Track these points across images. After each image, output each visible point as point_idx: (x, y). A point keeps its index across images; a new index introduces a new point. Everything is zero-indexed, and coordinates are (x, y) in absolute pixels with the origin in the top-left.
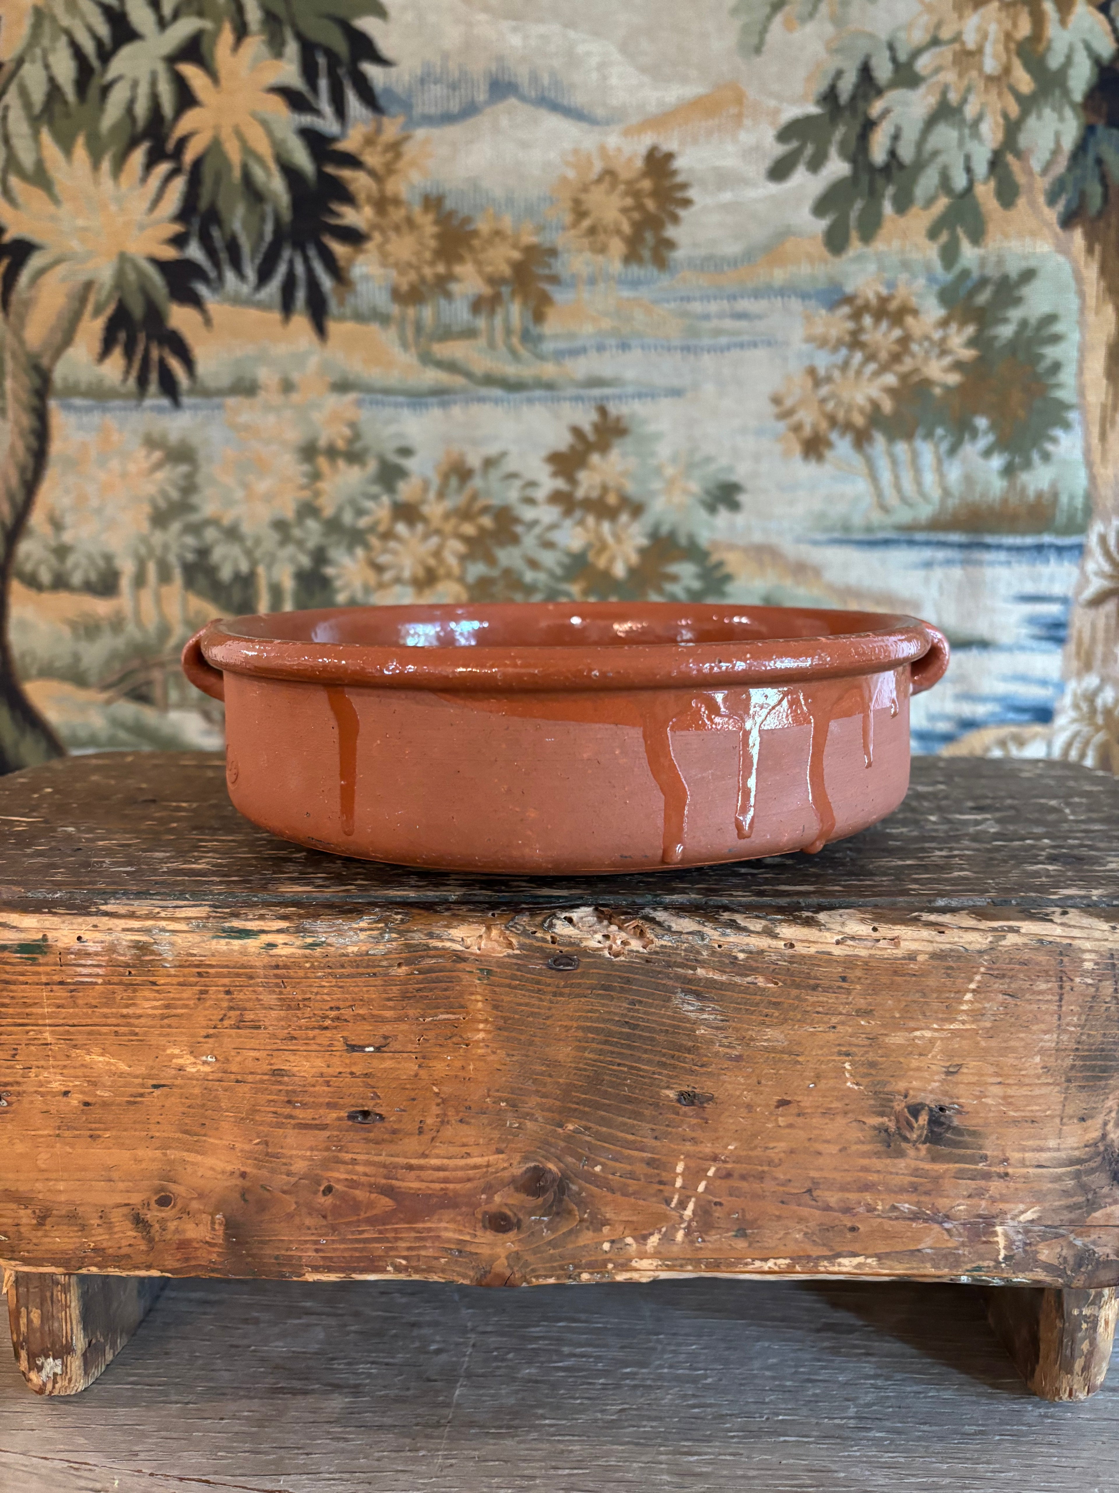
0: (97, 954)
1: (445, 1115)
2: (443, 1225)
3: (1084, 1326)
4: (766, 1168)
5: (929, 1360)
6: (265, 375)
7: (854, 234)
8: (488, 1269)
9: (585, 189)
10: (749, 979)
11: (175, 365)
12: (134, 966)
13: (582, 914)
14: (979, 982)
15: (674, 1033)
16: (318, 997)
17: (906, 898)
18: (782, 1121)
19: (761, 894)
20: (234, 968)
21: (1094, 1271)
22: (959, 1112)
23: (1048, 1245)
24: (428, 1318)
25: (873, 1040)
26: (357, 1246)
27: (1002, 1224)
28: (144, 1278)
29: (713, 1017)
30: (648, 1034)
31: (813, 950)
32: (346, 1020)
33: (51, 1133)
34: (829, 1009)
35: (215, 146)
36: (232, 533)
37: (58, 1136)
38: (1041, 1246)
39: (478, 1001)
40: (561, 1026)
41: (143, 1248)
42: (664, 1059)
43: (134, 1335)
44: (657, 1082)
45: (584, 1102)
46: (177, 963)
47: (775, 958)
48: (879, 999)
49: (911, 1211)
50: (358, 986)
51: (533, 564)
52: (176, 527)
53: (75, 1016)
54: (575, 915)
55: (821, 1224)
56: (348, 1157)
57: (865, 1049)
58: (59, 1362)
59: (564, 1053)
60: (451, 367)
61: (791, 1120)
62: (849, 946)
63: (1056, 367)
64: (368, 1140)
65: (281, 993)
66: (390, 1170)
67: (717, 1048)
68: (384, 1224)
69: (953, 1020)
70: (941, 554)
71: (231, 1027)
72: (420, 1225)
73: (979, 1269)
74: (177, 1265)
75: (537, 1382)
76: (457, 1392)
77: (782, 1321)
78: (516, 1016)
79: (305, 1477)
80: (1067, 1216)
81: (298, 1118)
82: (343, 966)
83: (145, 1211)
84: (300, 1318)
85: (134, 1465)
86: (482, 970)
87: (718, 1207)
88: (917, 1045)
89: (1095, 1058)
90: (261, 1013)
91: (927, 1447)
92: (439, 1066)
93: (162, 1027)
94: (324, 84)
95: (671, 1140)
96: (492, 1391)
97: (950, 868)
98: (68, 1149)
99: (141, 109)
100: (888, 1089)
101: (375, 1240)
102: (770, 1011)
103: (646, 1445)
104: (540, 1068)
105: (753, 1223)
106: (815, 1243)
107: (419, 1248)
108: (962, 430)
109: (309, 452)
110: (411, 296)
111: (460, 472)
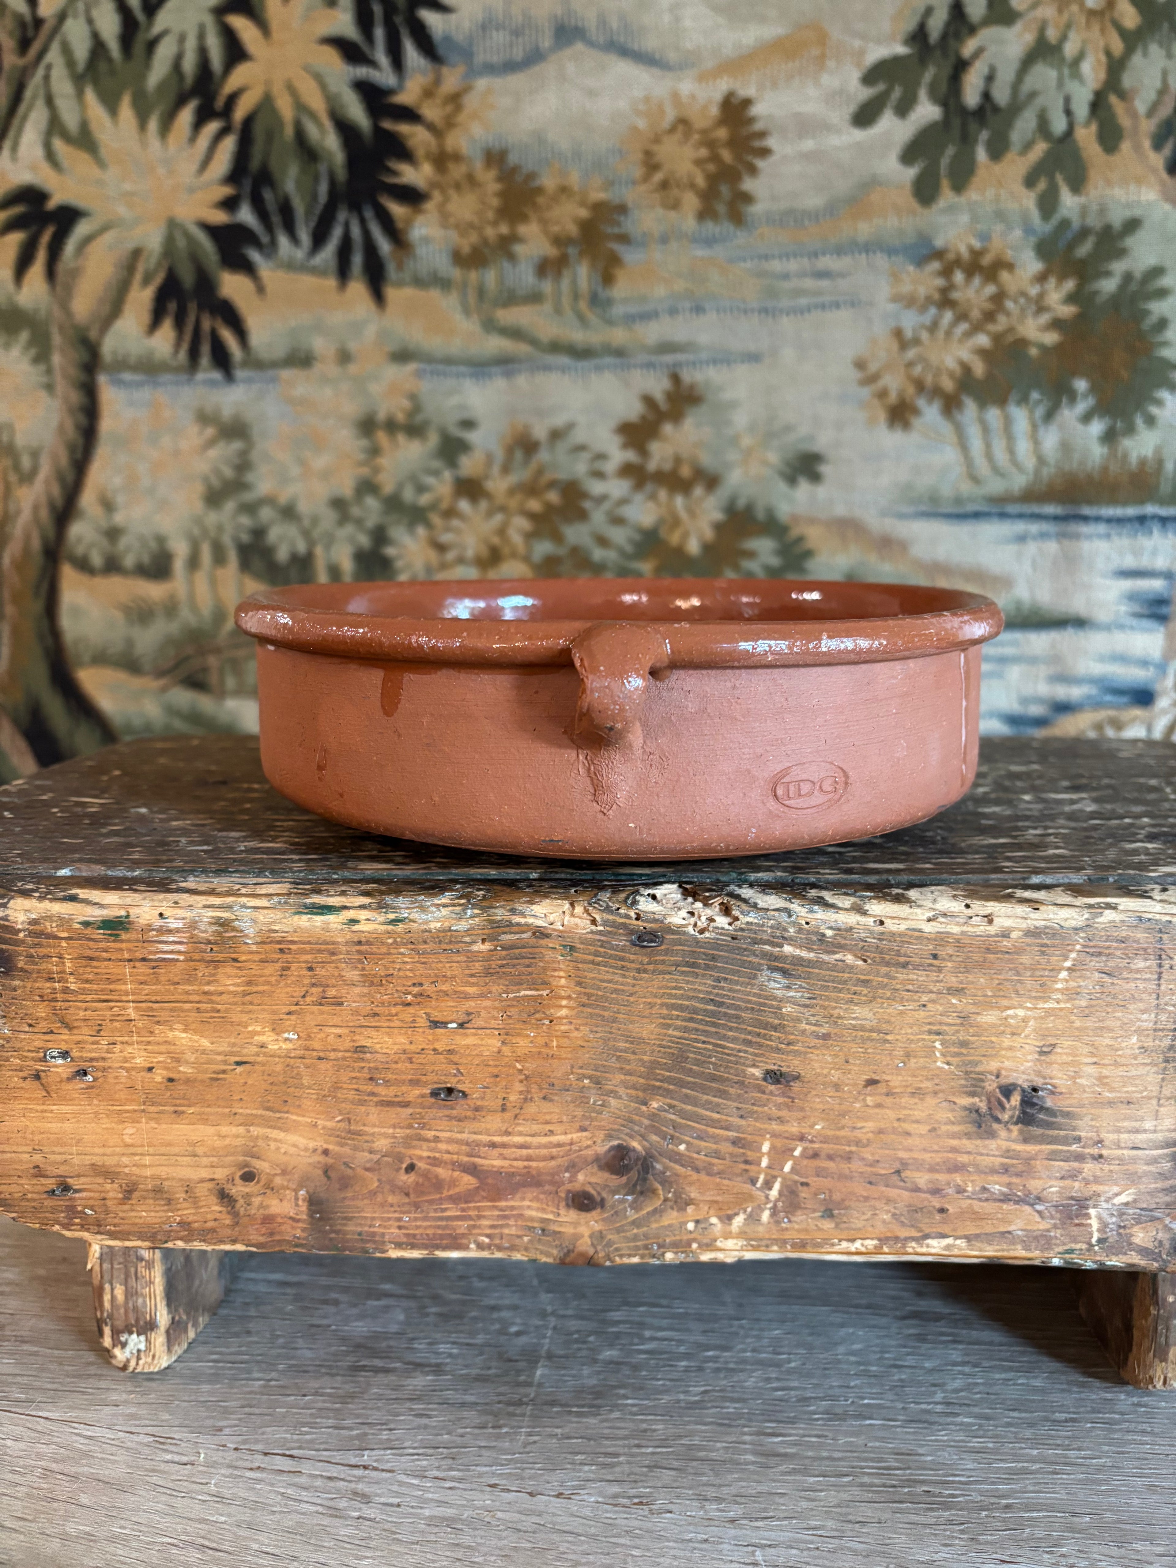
0: (178, 931)
1: (528, 1092)
2: (527, 1203)
4: (853, 1149)
5: (1018, 1349)
6: (320, 345)
7: (945, 183)
8: (571, 1247)
9: (657, 140)
10: (837, 956)
11: (228, 336)
12: (215, 943)
13: (666, 892)
14: (1074, 960)
15: (760, 1011)
16: (401, 973)
17: (1000, 876)
18: (870, 1100)
19: (849, 871)
20: (316, 944)
22: (1053, 1093)
23: (1143, 1228)
24: (507, 1302)
26: (440, 1223)
27: (1095, 1206)
28: (227, 1253)
29: (800, 994)
30: (733, 1012)
31: (903, 927)
32: (428, 996)
33: (136, 1108)
34: (919, 987)
35: (267, 102)
36: (289, 512)
37: (143, 1111)
38: (1136, 1229)
39: (561, 977)
40: (644, 1003)
41: (227, 1222)
42: (750, 1037)
43: (215, 1314)
44: (742, 1061)
45: (668, 1080)
46: (258, 939)
47: (864, 935)
48: (971, 977)
49: (1003, 1194)
50: (441, 962)
51: (603, 541)
52: (230, 506)
53: (157, 992)
54: (659, 892)
55: (910, 1206)
56: (430, 1134)
57: (956, 1028)
58: (142, 1338)
59: (648, 1030)
60: (515, 333)
61: (879, 1099)
62: (941, 923)
63: (1162, 324)
64: (450, 1118)
65: (363, 969)
66: (473, 1148)
68: (466, 1202)
69: (1047, 999)
71: (314, 1004)
72: (503, 1204)
73: (1071, 1251)
74: (262, 1239)
75: (618, 1363)
76: (539, 1372)
77: (867, 1308)
78: (600, 993)
79: (389, 1452)
80: (1163, 1199)
81: (380, 1095)
82: (425, 942)
83: (230, 1186)
84: (378, 1299)
85: (217, 1439)
86: (565, 946)
87: (805, 1188)
88: (1009, 1026)
90: (344, 990)
91: (1016, 1433)
92: (522, 1043)
93: (244, 1004)
94: (379, 33)
95: (756, 1120)
96: (574, 1372)
97: (1044, 846)
98: (153, 1124)
99: (189, 65)
100: (979, 1069)
101: (458, 1218)
102: (858, 989)
103: (730, 1426)
104: (622, 1045)
105: (840, 1204)
106: (903, 1224)
107: (502, 1226)
108: (1060, 393)
109: (367, 426)
110: (473, 259)
111: (526, 445)
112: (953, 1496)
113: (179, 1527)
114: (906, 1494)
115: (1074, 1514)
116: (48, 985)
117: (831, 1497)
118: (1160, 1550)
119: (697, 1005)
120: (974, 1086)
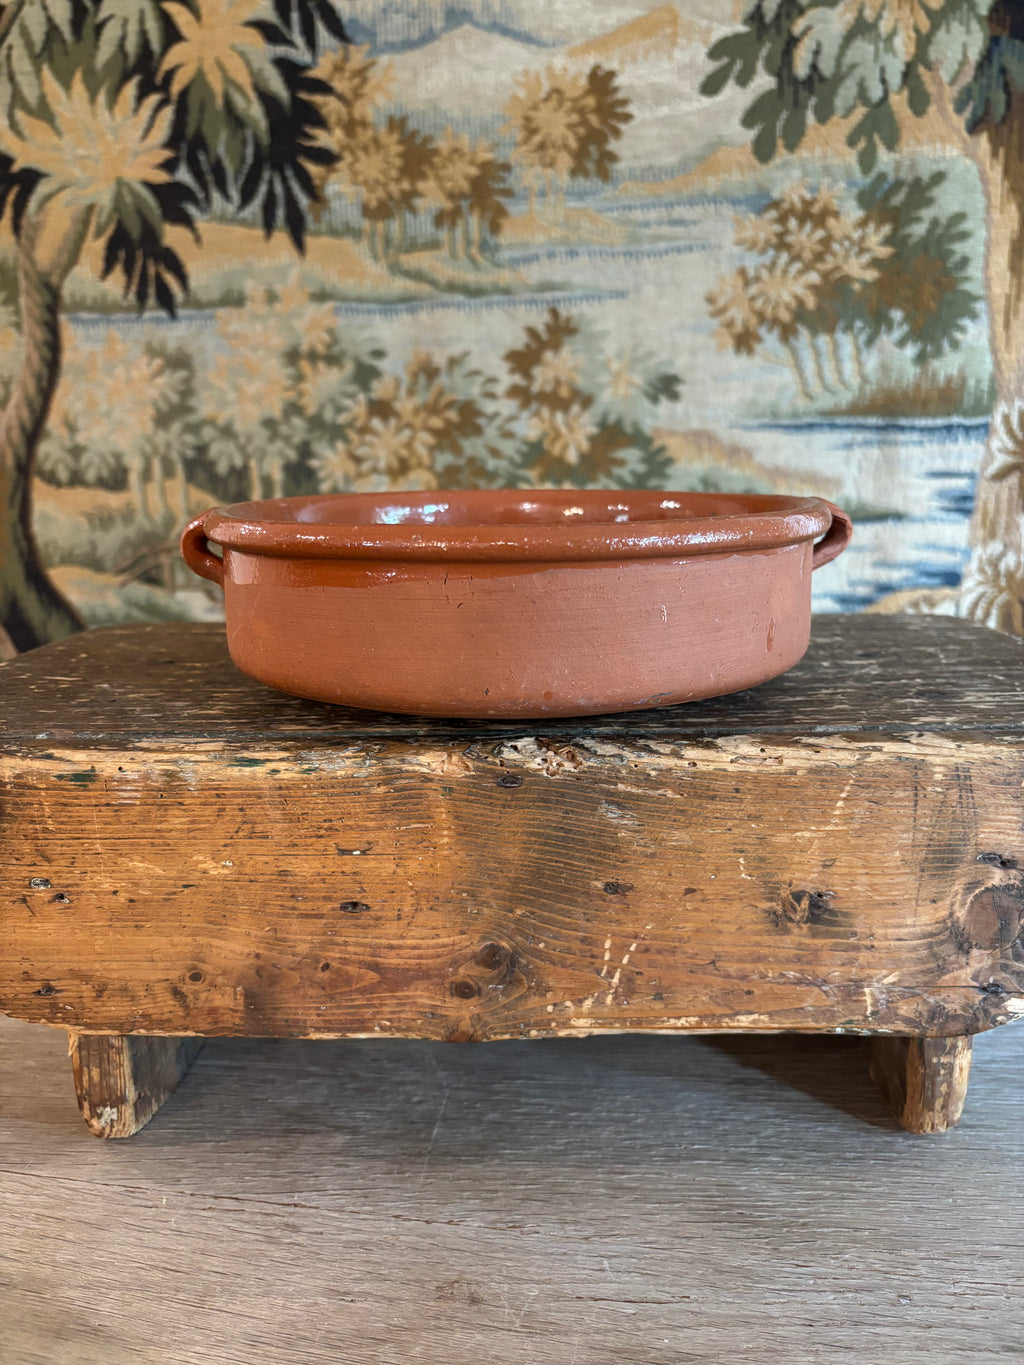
0: (135, 781)
1: (418, 904)
2: (419, 993)
3: (942, 1072)
4: (677, 944)
5: (819, 1104)
6: (250, 287)
7: (780, 142)
8: (455, 1027)
9: (535, 108)
10: (660, 792)
11: (171, 280)
12: (165, 790)
13: (525, 743)
14: (849, 791)
15: (600, 836)
16: (314, 812)
17: (791, 726)
18: (689, 906)
19: (672, 725)
20: (246, 789)
21: (944, 1023)
22: (834, 898)
23: (907, 1003)
24: (411, 1078)
25: (762, 840)
26: (350, 1011)
27: (869, 986)
28: (181, 1038)
29: (632, 822)
30: (577, 837)
31: (711, 767)
32: (337, 830)
33: (105, 924)
34: (725, 815)
35: (200, 75)
36: (227, 432)
37: (110, 926)
38: (901, 1003)
39: (443, 813)
40: (509, 831)
41: (181, 1013)
42: (593, 857)
43: (174, 1092)
44: (586, 875)
45: (529, 892)
46: (199, 787)
47: (680, 774)
48: (766, 807)
49: (795, 978)
50: (345, 803)
51: (495, 453)
52: (176, 426)
53: (120, 831)
54: (520, 744)
55: (723, 989)
56: (340, 940)
57: (756, 847)
58: (115, 1110)
59: (512, 853)
60: (418, 276)
61: (697, 905)
62: (741, 764)
63: (965, 262)
64: (357, 926)
65: (284, 809)
66: (375, 949)
67: (635, 847)
68: (371, 993)
69: (828, 823)
70: (860, 437)
71: (245, 837)
72: (400, 994)
73: (850, 1022)
74: (208, 1027)
75: (499, 1123)
76: (435, 1131)
77: (702, 1076)
78: (474, 825)
79: (314, 1193)
80: (921, 979)
81: (300, 910)
82: (333, 787)
83: (181, 985)
84: (306, 1078)
85: (177, 1188)
86: (444, 788)
87: (639, 977)
88: (799, 844)
89: (944, 852)
90: (269, 826)
91: (814, 1168)
92: (412, 865)
93: (189, 838)
94: (295, 16)
95: (600, 922)
96: (463, 1131)
97: (832, 702)
98: (119, 936)
99: (131, 46)
100: (776, 879)
101: (365, 1006)
102: (677, 817)
103: (586, 1167)
104: (493, 865)
105: (668, 989)
106: (718, 1004)
107: (400, 1012)
108: (879, 322)
109: (292, 356)
110: (379, 212)
111: (428, 371)
112: (761, 1217)
113: (146, 1255)
114: (725, 1215)
115: (857, 1230)
116: (31, 826)
117: (664, 1219)
118: (922, 1255)
119: (552, 832)
120: (771, 893)
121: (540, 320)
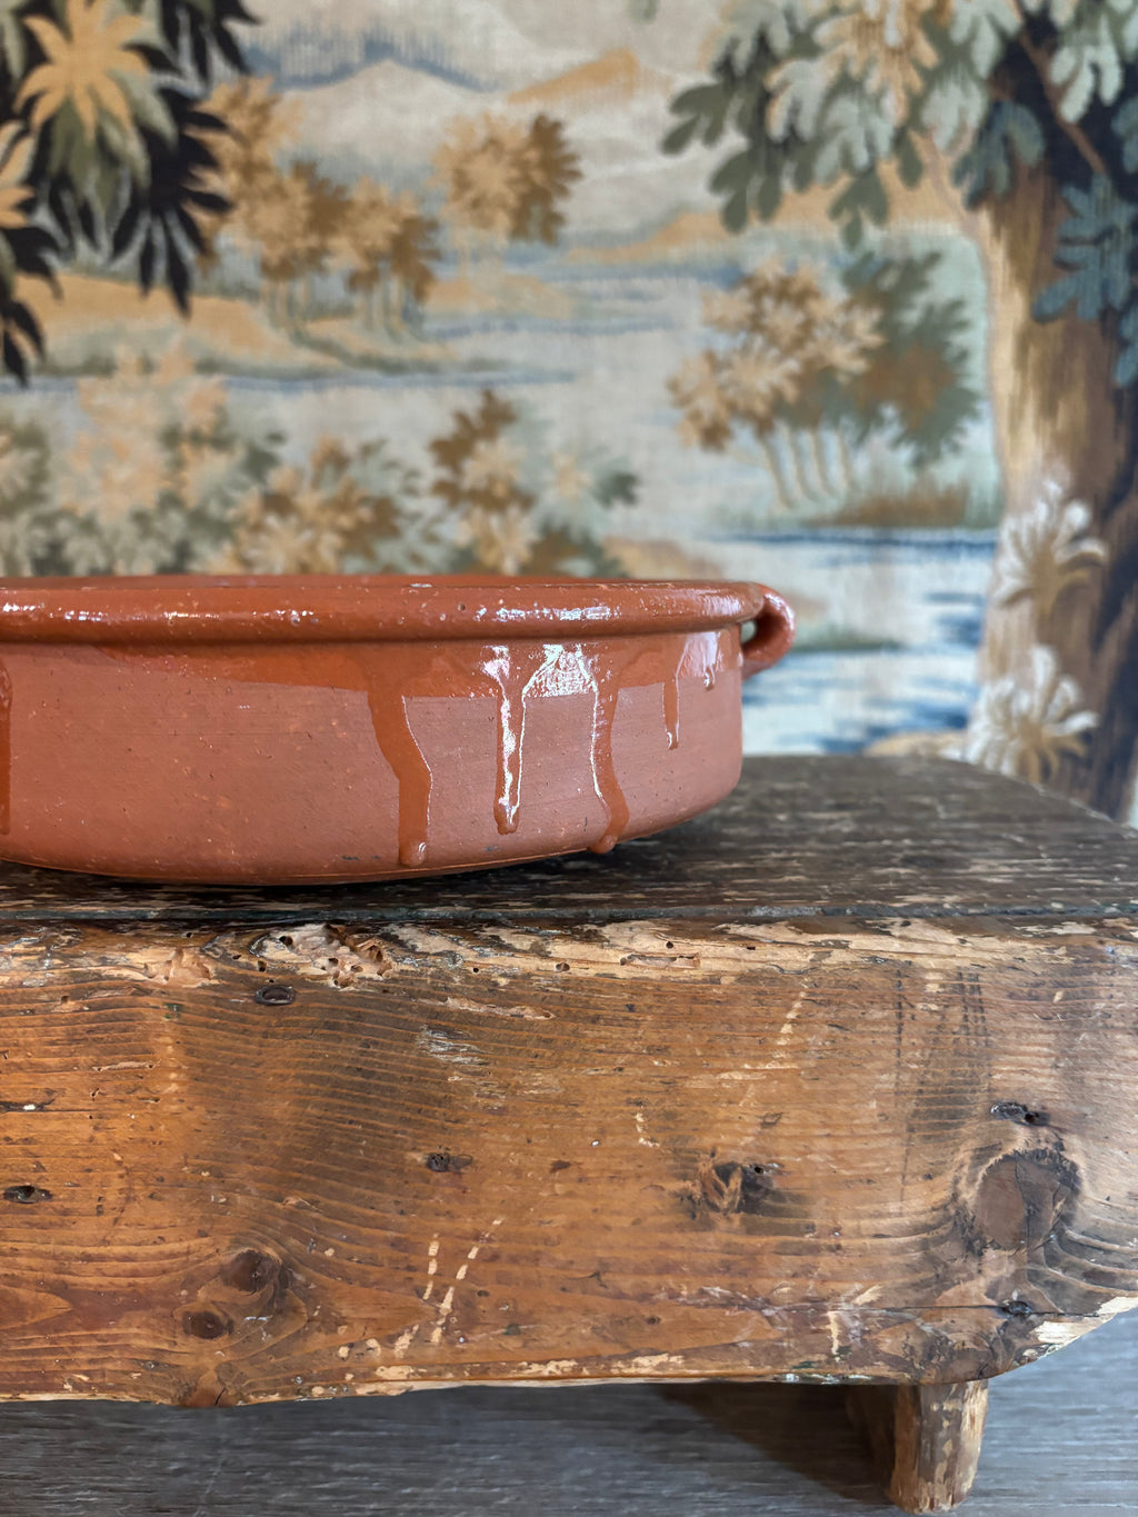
1: (131, 1189)
2: (134, 1330)
3: (946, 1424)
4: (541, 1247)
6: (122, 353)
7: (752, 211)
8: (193, 1384)
9: (468, 157)
10: (514, 1010)
11: (22, 341)
13: (306, 934)
14: (799, 1010)
15: (420, 1081)
17: (718, 907)
18: (559, 1188)
19: (544, 904)
21: (946, 1364)
22: (779, 1173)
23: (892, 1333)
24: (173, 1430)
25: (670, 1085)
26: (23, 1359)
27: (834, 1309)
29: (469, 1059)
30: (386, 1083)
31: (592, 972)
34: (614, 1047)
35: (67, 107)
36: (88, 526)
38: (883, 1333)
39: (168, 1045)
40: (274, 1075)
44: (399, 1143)
45: (309, 1170)
47: (545, 983)
48: (676, 1033)
49: (723, 1296)
50: (12, 1027)
51: (416, 559)
52: (24, 518)
54: (295, 935)
55: (613, 1316)
56: (6, 1246)
57: (660, 1096)
59: (280, 1108)
60: (325, 347)
61: (570, 1186)
62: (636, 966)
63: (964, 355)
64: (32, 1225)
66: (61, 1262)
67: (474, 1098)
68: (56, 1331)
69: (769, 1059)
72: (103, 1332)
73: (808, 1364)
80: (913, 1296)
86: (170, 1006)
87: (484, 1298)
88: (725, 1091)
89: (942, 1102)
92: (120, 1127)
94: (185, 42)
95: (421, 1215)
97: (781, 872)
100: (691, 1145)
101: (47, 1351)
102: (540, 1050)
104: (248, 1127)
105: (528, 1317)
106: (605, 1339)
107: (104, 1360)
108: (869, 419)
109: (171, 438)
110: (281, 270)
111: (335, 460)
119: (342, 1076)
120: (685, 1167)
121: (471, 403)
